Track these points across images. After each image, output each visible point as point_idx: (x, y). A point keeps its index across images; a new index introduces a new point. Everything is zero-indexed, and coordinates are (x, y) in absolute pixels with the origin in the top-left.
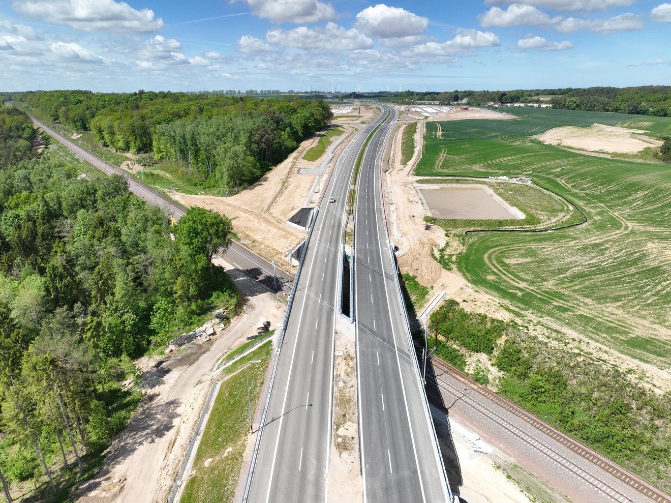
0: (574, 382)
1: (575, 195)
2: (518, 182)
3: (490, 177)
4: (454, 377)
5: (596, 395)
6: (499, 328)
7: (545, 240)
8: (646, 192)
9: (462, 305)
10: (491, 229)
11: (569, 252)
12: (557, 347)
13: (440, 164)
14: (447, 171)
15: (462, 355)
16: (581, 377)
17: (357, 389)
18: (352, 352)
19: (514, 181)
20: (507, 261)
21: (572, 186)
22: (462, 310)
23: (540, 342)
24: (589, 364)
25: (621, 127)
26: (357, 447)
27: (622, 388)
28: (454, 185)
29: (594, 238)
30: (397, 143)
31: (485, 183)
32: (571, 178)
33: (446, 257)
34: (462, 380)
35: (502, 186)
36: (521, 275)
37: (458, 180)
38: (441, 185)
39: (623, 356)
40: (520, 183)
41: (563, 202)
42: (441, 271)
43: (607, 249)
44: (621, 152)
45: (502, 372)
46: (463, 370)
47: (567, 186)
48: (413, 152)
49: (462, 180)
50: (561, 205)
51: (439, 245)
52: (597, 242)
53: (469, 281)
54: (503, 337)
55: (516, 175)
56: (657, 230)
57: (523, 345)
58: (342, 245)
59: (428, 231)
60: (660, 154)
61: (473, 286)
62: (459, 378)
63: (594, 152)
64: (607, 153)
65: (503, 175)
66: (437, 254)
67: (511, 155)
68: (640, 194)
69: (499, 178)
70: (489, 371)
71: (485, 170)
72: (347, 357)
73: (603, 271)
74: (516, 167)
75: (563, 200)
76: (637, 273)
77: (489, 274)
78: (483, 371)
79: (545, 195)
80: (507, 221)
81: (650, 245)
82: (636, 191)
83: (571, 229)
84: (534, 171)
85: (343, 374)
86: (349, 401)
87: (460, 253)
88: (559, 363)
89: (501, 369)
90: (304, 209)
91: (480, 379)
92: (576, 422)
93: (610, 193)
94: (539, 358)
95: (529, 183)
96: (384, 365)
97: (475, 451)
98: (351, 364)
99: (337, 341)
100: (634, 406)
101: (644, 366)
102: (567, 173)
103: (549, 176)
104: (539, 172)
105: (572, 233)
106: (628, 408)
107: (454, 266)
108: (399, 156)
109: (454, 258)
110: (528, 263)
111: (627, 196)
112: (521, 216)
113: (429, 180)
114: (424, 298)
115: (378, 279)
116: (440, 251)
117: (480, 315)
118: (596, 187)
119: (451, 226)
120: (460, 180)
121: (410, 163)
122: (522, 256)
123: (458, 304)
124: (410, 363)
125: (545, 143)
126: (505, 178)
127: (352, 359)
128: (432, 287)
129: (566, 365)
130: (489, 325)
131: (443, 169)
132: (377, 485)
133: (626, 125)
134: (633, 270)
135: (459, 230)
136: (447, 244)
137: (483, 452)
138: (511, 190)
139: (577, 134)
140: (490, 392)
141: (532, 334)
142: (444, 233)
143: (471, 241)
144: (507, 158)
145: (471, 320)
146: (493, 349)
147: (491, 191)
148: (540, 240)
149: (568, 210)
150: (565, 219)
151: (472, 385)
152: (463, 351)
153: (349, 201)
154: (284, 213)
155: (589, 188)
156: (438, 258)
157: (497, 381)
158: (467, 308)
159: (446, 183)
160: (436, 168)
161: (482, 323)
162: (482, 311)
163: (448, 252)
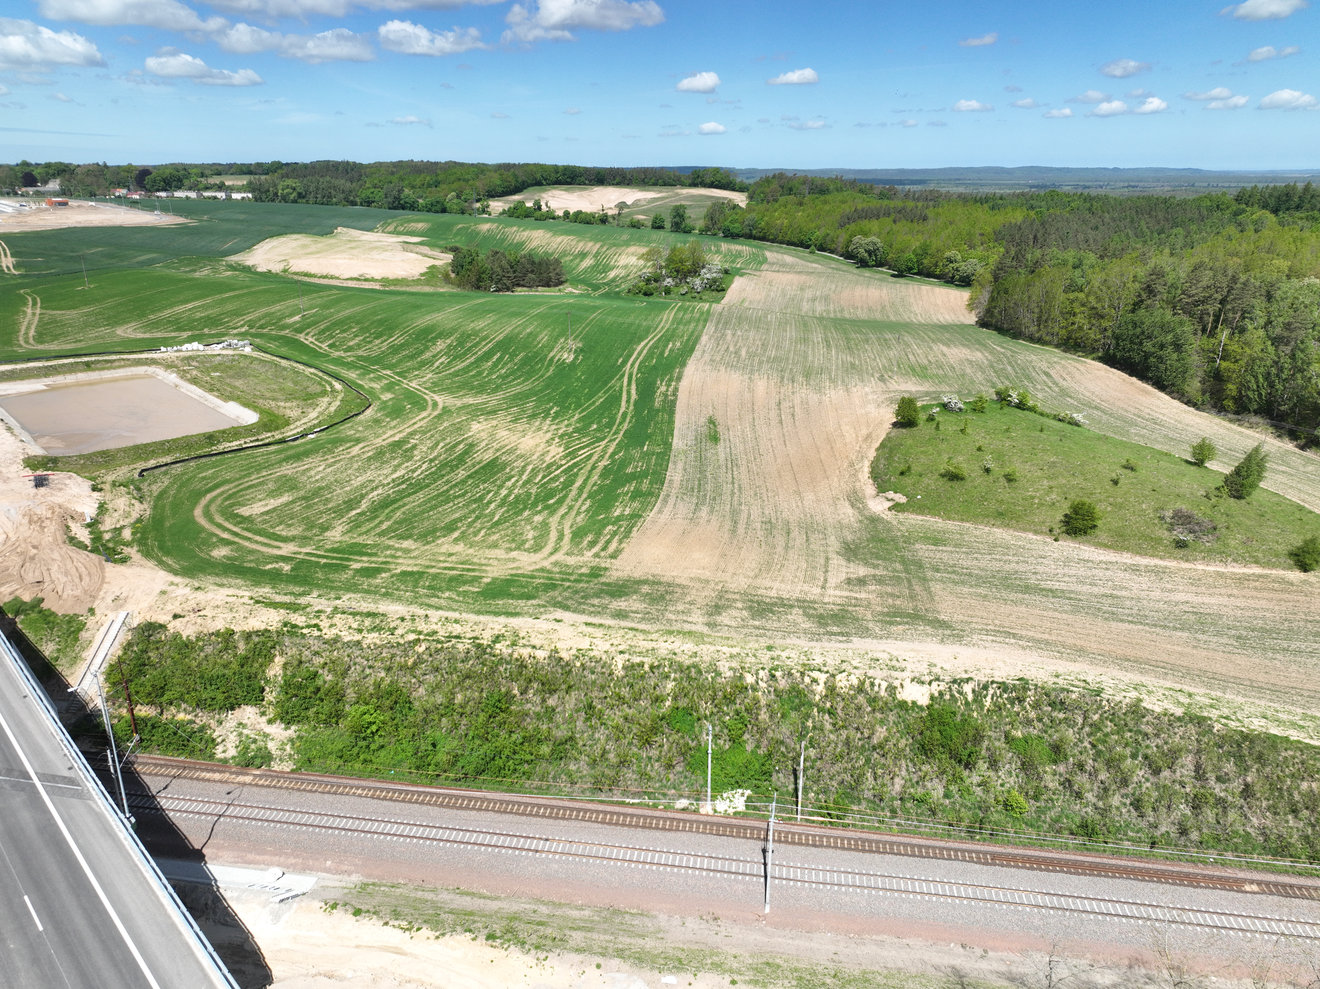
0: (422, 691)
1: (339, 362)
2: (224, 352)
3: (163, 349)
4: (197, 779)
5: (459, 698)
6: (263, 645)
7: (307, 454)
8: (449, 341)
9: (174, 626)
10: (193, 454)
11: (355, 466)
12: (378, 642)
13: (32, 333)
14: (54, 347)
15: (202, 729)
16: (430, 678)
19: (216, 349)
20: (245, 511)
21: (330, 346)
22: (177, 636)
23: (348, 644)
24: (437, 651)
25: (383, 232)
27: (493, 670)
28: (82, 376)
29: (390, 433)
31: (154, 362)
32: (323, 332)
33: (107, 536)
34: (217, 776)
35: (194, 363)
36: (280, 530)
37: (88, 365)
38: (49, 381)
39: (482, 618)
40: (231, 352)
41: (320, 378)
42: (102, 569)
43: (414, 447)
44: (395, 277)
45: (293, 728)
46: (212, 756)
47: (321, 348)
49: (99, 362)
50: (320, 384)
51: (82, 514)
52: (396, 438)
53: (175, 573)
54: (277, 660)
55: (218, 338)
56: (479, 400)
57: (318, 661)
59: (42, 490)
60: (453, 275)
61: (187, 580)
62: (208, 775)
63: (352, 279)
64: (373, 280)
65: (190, 340)
66: (84, 535)
67: (196, 299)
68: (441, 345)
69: (184, 348)
70: (266, 735)
71: (147, 335)
73: (417, 487)
74: (212, 321)
75: (321, 374)
76: (469, 477)
77: (214, 546)
78: (255, 741)
79: (285, 369)
80: (224, 432)
81: (475, 427)
82: (434, 340)
83: (348, 425)
84: (251, 327)
87: (139, 520)
88: (389, 669)
89: (288, 724)
91: (253, 759)
92: (442, 757)
93: (395, 350)
94: (353, 674)
95: (248, 350)
97: (282, 901)
100: (516, 692)
101: (514, 622)
102: (315, 323)
103: (283, 333)
104: (261, 327)
105: (352, 432)
106: (509, 697)
107: (132, 552)
109: (127, 534)
110: (287, 504)
111: (422, 352)
112: (250, 417)
113: (12, 372)
114: (77, 639)
116: (89, 526)
117: (217, 634)
118: (370, 342)
119: (100, 466)
120: (93, 362)
122: (273, 494)
123: (163, 627)
124: (83, 796)
125: (259, 270)
126: (195, 345)
128: (92, 611)
129: (401, 668)
131: (42, 343)
133: (391, 228)
134: (462, 474)
135: (122, 472)
136: (102, 508)
137: (297, 896)
138: (215, 369)
139: (313, 248)
140: (280, 775)
141: (329, 634)
142: (87, 485)
143: (156, 489)
144: (190, 306)
145: (202, 650)
146: (263, 690)
147: (172, 377)
148: (298, 457)
149: (333, 390)
150: (332, 409)
151: (241, 779)
152: (203, 718)
155: (359, 346)
156: (88, 542)
157: (288, 748)
158: (187, 629)
159: (59, 373)
160: (22, 343)
161: (226, 649)
162: (220, 625)
163: (108, 524)
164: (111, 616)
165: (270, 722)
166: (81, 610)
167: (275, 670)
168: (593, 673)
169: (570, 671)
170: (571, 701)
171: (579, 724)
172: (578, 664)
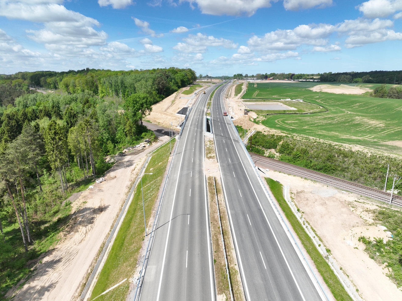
0: (312, 152)
1: (325, 105)
3: (281, 99)
6: (280, 138)
7: (306, 116)
8: (360, 104)
10: (279, 113)
11: (317, 119)
12: (306, 141)
13: (255, 95)
14: (259, 98)
15: (263, 151)
16: (315, 150)
17: (215, 147)
18: (212, 140)
19: (294, 100)
20: (287, 122)
21: (324, 102)
22: (263, 134)
23: (298, 141)
24: (319, 145)
25: (356, 87)
26: (216, 158)
27: (332, 150)
28: (262, 103)
29: (330, 115)
30: (233, 90)
31: (278, 101)
32: (323, 100)
33: (257, 121)
35: (288, 102)
36: (293, 125)
37: (264, 101)
38: (256, 103)
40: (297, 101)
42: (254, 124)
43: (336, 118)
46: (263, 155)
47: (321, 102)
48: (241, 91)
49: (266, 100)
50: (317, 107)
51: (253, 117)
53: (267, 127)
54: (282, 141)
57: (291, 142)
58: (205, 116)
60: (373, 94)
61: (269, 128)
65: (288, 98)
66: (252, 120)
67: (293, 92)
68: (358, 104)
69: (286, 100)
70: (275, 154)
71: (279, 97)
72: (210, 141)
73: (333, 124)
74: (295, 96)
75: (318, 105)
76: (349, 125)
77: (277, 125)
78: (272, 155)
79: (308, 104)
80: (288, 110)
81: (357, 117)
82: (356, 103)
83: (320, 113)
84: (304, 98)
85: (208, 144)
86: (212, 150)
87: (264, 120)
88: (306, 146)
89: (280, 153)
90: (185, 108)
91: (271, 157)
92: (312, 165)
93: (343, 104)
94: (297, 146)
95: (301, 101)
96: (226, 143)
98: (212, 142)
99: (205, 138)
100: (336, 156)
102: (322, 98)
103: (311, 99)
104: (307, 98)
106: (334, 156)
107: (261, 124)
108: (233, 93)
109: (261, 121)
110: (297, 122)
111: (351, 105)
112: (295, 109)
113: (249, 100)
115: (223, 124)
116: (254, 119)
117: (272, 135)
118: (336, 102)
119: (260, 112)
121: (239, 95)
122: (294, 120)
123: (261, 132)
124: (238, 142)
125: (313, 91)
127: (212, 141)
128: (250, 129)
129: (309, 146)
130: (275, 138)
131: (257, 96)
132: (224, 164)
133: (360, 86)
134: (347, 124)
135: (264, 114)
136: (257, 117)
138: (292, 104)
139: (331, 87)
141: (295, 139)
142: (256, 114)
143: (269, 117)
144: (291, 93)
145: (267, 137)
146: (277, 146)
147: (282, 104)
148: (303, 116)
149: (320, 108)
150: (317, 111)
151: (267, 159)
152: (264, 149)
153: (208, 105)
154: (174, 111)
155: (332, 103)
157: (279, 157)
158: (266, 134)
159: (258, 102)
160: (253, 96)
161: (272, 138)
162: (272, 134)
163: (258, 119)
164: (253, 131)
165: (277, 152)
166: (248, 129)
167: (281, 143)
168: (360, 155)
169: (354, 154)
170: (351, 160)
171: (352, 165)
172: (356, 153)
